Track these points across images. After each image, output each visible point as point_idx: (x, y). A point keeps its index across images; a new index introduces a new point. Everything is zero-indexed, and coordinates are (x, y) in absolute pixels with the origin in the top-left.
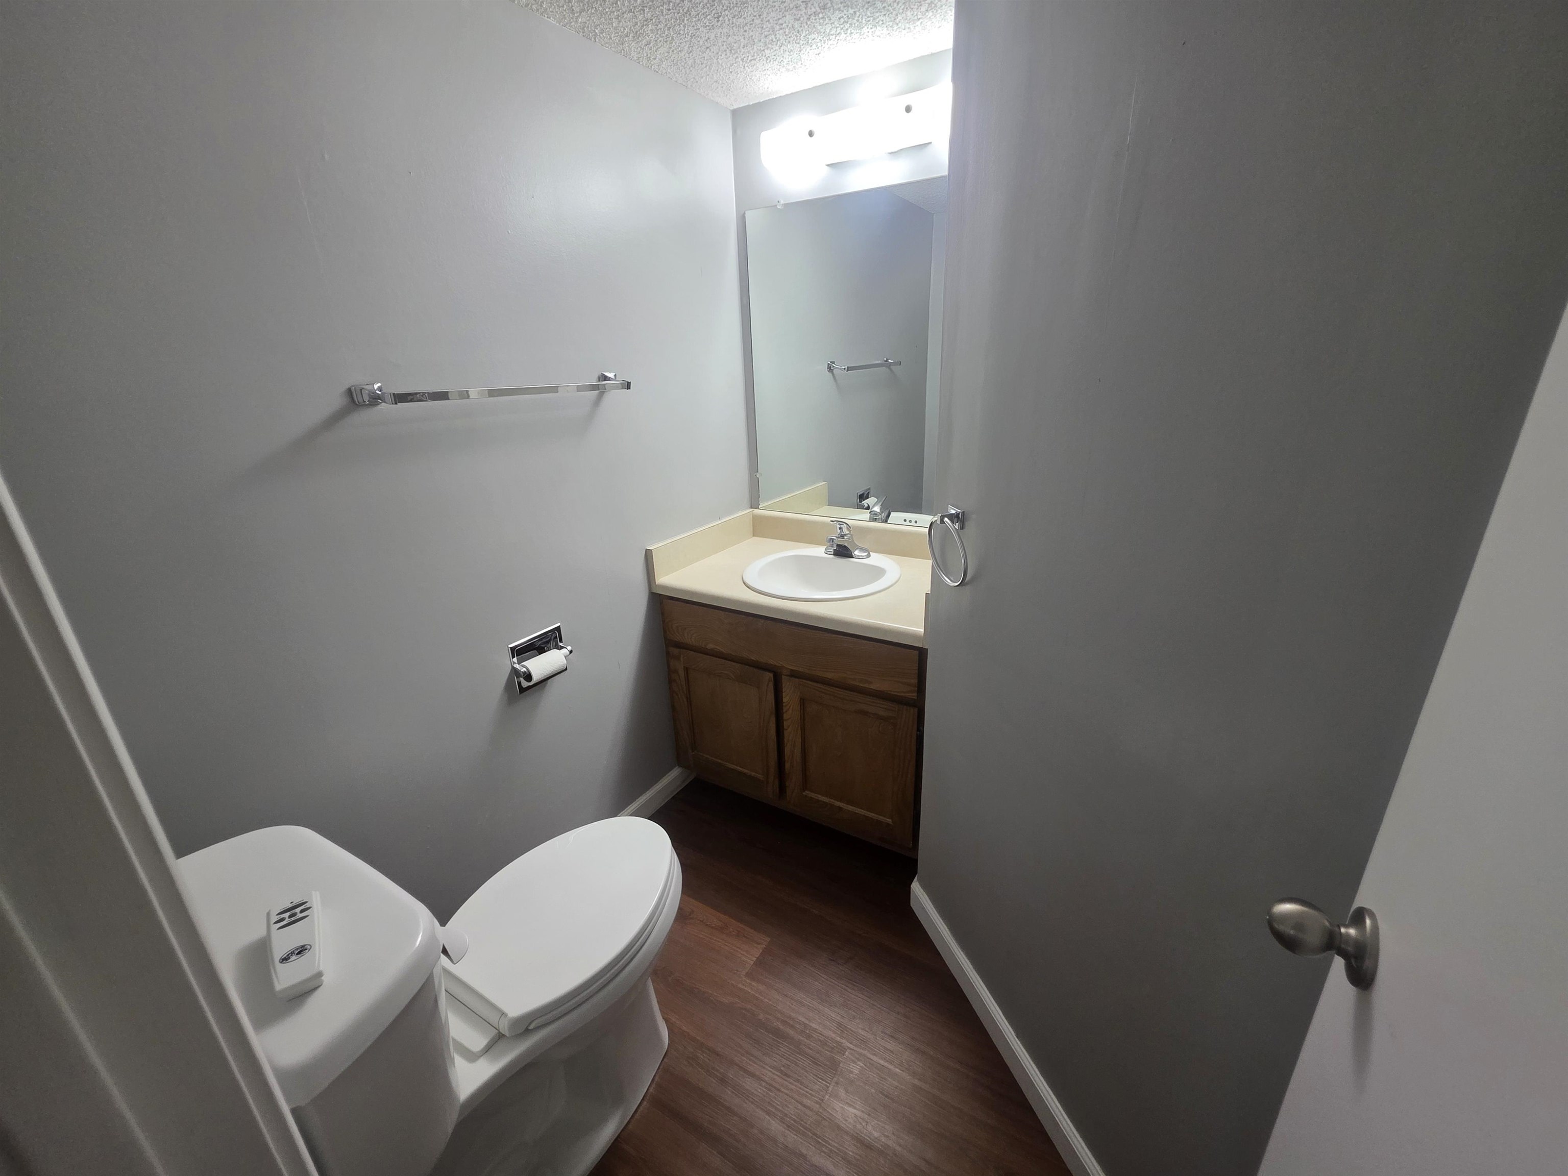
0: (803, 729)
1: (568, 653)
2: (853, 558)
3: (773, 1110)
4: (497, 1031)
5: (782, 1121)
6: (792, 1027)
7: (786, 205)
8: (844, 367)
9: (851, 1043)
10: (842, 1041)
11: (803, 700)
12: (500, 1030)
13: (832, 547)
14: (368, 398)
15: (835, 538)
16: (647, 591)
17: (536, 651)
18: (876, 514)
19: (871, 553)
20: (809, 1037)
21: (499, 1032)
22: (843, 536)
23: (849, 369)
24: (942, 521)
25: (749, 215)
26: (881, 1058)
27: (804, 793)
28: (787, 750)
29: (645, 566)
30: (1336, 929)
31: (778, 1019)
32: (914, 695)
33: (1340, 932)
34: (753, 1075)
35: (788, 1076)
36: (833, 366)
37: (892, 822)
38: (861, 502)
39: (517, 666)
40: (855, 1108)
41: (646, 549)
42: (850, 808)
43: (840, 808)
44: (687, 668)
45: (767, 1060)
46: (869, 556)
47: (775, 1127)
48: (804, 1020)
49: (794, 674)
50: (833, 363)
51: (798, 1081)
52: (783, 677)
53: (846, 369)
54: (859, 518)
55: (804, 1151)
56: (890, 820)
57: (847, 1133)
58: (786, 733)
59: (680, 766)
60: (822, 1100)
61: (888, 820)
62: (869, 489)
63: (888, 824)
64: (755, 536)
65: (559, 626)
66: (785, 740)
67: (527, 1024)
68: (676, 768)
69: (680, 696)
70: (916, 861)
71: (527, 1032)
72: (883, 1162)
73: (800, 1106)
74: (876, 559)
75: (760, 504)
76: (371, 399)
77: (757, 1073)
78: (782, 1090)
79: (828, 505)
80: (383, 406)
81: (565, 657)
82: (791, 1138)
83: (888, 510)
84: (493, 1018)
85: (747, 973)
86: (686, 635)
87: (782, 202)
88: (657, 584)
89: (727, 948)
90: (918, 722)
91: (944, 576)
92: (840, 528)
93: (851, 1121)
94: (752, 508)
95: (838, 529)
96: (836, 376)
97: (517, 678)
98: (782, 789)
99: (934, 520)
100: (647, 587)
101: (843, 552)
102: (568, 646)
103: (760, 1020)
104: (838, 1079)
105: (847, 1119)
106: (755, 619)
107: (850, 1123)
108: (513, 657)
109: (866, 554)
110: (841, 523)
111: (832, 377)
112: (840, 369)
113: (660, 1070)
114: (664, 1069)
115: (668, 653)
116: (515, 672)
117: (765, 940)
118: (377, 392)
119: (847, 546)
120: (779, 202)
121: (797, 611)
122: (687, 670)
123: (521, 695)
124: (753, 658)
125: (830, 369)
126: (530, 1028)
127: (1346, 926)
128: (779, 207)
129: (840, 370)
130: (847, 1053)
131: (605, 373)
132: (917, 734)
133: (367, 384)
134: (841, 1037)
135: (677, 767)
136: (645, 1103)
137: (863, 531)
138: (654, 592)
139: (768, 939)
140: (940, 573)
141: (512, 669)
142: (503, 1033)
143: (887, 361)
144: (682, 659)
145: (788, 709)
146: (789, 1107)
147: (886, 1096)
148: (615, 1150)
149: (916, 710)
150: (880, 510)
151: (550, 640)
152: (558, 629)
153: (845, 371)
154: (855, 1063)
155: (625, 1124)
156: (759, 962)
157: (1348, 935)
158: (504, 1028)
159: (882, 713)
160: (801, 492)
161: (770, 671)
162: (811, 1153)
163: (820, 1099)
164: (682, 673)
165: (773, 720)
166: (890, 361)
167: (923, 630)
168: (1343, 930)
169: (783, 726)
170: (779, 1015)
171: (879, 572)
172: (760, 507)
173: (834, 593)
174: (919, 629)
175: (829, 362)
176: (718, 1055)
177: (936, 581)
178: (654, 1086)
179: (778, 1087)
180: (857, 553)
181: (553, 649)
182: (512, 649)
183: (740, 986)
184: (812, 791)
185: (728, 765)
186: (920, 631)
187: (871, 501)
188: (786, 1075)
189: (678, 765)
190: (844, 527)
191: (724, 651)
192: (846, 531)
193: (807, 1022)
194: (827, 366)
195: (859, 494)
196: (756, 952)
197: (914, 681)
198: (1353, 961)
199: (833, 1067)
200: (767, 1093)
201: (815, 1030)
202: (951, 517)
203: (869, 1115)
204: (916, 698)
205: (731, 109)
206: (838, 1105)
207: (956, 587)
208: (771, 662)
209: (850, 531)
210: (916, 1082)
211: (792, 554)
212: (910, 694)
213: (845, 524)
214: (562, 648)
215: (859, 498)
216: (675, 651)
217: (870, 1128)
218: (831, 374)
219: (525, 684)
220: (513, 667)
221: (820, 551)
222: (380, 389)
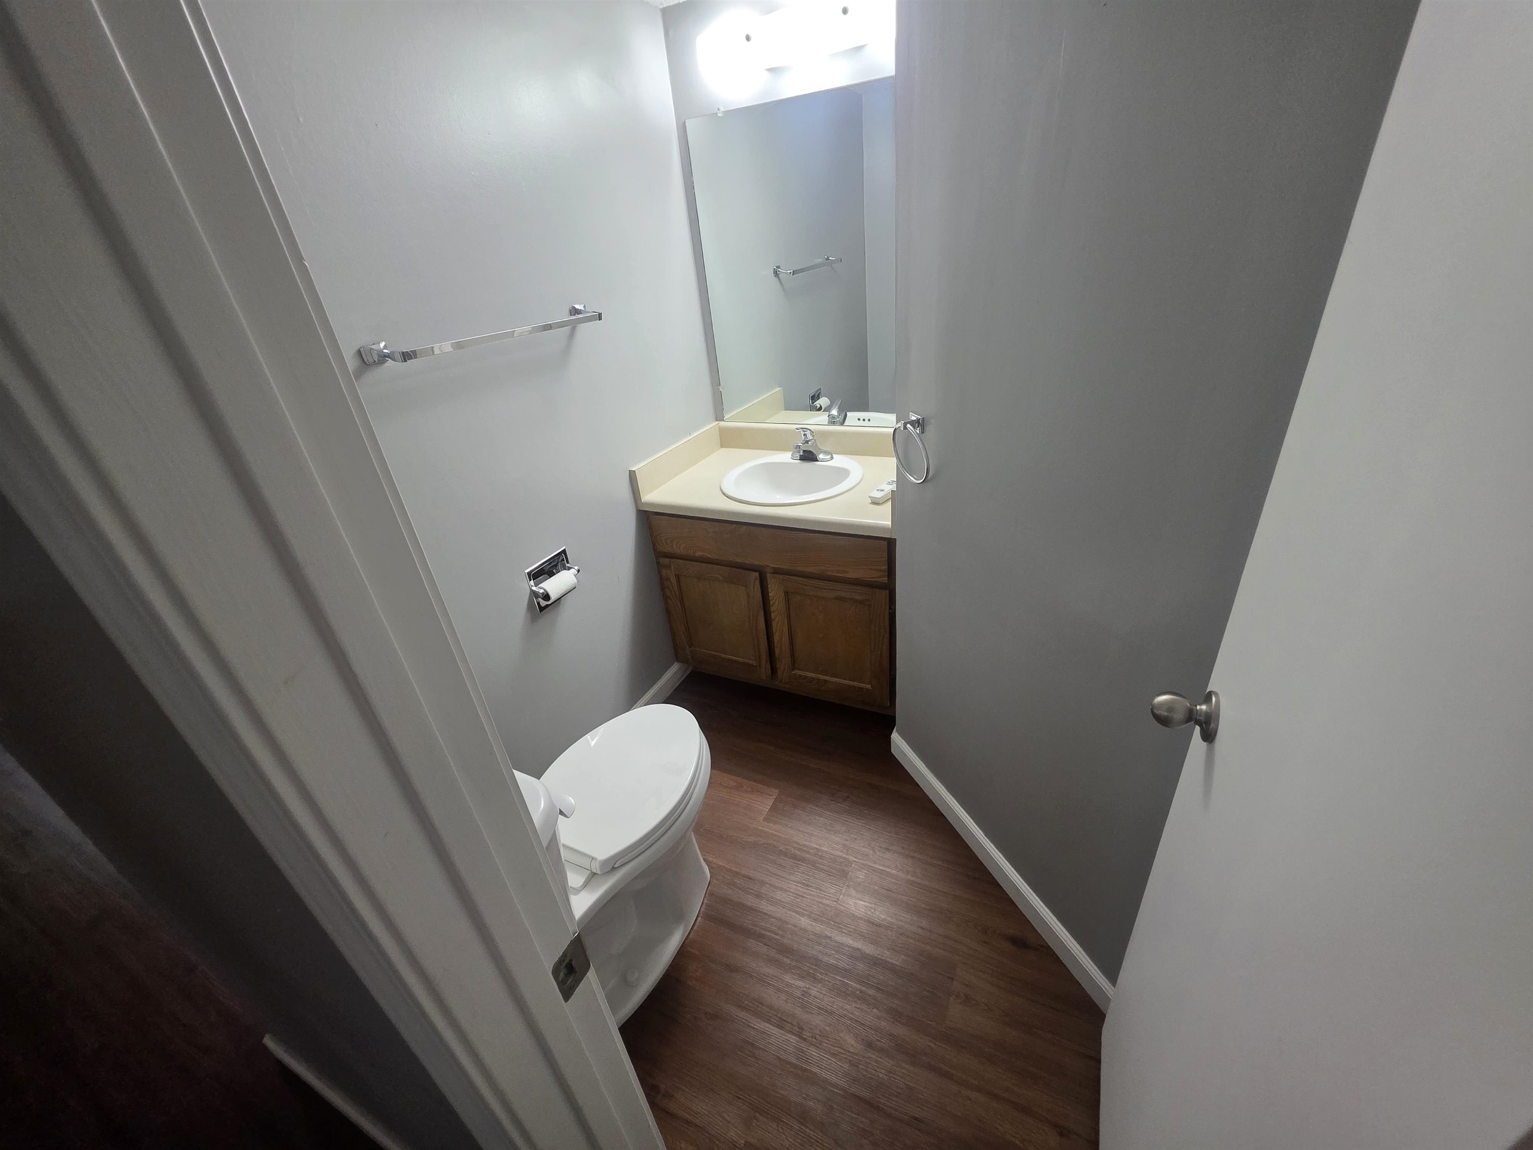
0: (789, 617)
1: (577, 572)
2: (818, 461)
3: (801, 911)
4: (589, 872)
5: (809, 917)
6: (808, 852)
7: (728, 113)
8: (789, 271)
9: (855, 858)
10: (847, 857)
11: (787, 593)
12: (593, 871)
13: (799, 453)
14: (377, 357)
15: (801, 444)
16: (635, 508)
17: (546, 575)
18: (834, 418)
19: (833, 455)
20: (821, 857)
21: (592, 872)
22: (807, 442)
23: (794, 273)
24: (905, 428)
25: (689, 124)
26: (880, 865)
27: (793, 672)
28: (776, 638)
29: (630, 486)
30: (1194, 708)
31: (795, 848)
32: (885, 579)
33: (1197, 709)
34: (781, 889)
35: (811, 886)
36: (779, 271)
37: (872, 687)
38: (813, 403)
39: (534, 588)
40: (865, 901)
41: (630, 471)
42: (834, 679)
43: (826, 681)
44: (678, 575)
45: (792, 878)
46: (832, 458)
47: (804, 922)
48: (816, 846)
49: (776, 571)
50: (778, 267)
51: (817, 888)
52: (768, 575)
53: (792, 273)
54: (817, 421)
55: (829, 934)
56: (870, 686)
57: (860, 918)
58: (774, 624)
59: (679, 662)
60: (838, 899)
61: (868, 686)
62: (820, 389)
63: (868, 690)
64: (723, 447)
65: (565, 549)
66: (773, 629)
67: (613, 864)
68: (675, 664)
69: (673, 601)
70: (894, 717)
71: (614, 869)
72: (890, 933)
73: (821, 906)
74: (840, 461)
75: (724, 417)
76: (380, 358)
77: (784, 887)
78: (805, 896)
79: (785, 410)
80: (390, 362)
81: (575, 576)
82: (818, 928)
83: (844, 410)
84: (585, 863)
85: (764, 818)
86: (675, 547)
87: (722, 109)
88: (642, 501)
89: (745, 802)
90: (889, 602)
91: (909, 475)
92: (804, 435)
93: (863, 910)
94: (717, 421)
95: (803, 435)
96: (783, 282)
97: (536, 599)
98: (774, 670)
99: (897, 426)
100: (634, 506)
101: (808, 457)
102: (575, 566)
103: (781, 850)
104: (848, 883)
105: (859, 909)
106: (738, 526)
107: (862, 911)
108: (530, 580)
109: (829, 457)
110: (805, 430)
111: (778, 282)
112: (786, 273)
113: (707, 895)
114: (710, 894)
115: (658, 563)
116: (535, 594)
117: (775, 792)
118: (385, 351)
119: (812, 450)
120: (719, 109)
121: (777, 515)
122: (678, 577)
123: (542, 613)
124: (739, 561)
125: (776, 273)
126: (615, 866)
127: (1200, 705)
128: (719, 115)
129: (786, 275)
130: (853, 865)
131: (575, 306)
132: (889, 612)
133: (374, 344)
134: (848, 854)
135: (676, 662)
136: (699, 919)
137: (825, 435)
138: (641, 509)
139: (777, 791)
140: (904, 472)
141: (530, 593)
142: (595, 872)
143: (828, 259)
144: (672, 567)
145: (774, 603)
146: (813, 907)
147: (888, 890)
148: (682, 953)
149: (888, 591)
150: (838, 413)
151: (558, 562)
152: (564, 551)
153: (791, 275)
154: (860, 871)
155: (686, 937)
156: (773, 808)
157: (1201, 709)
158: (596, 868)
159: (858, 597)
160: (759, 400)
161: (755, 571)
162: (834, 935)
163: (837, 899)
164: (673, 579)
165: (762, 613)
166: (830, 258)
167: (890, 523)
168: (1198, 707)
169: (771, 617)
170: (795, 845)
171: (843, 473)
172: (725, 419)
173: (805, 496)
174: (888, 523)
175: (775, 267)
176: (750, 879)
177: (901, 480)
178: (704, 906)
179: (801, 894)
180: (821, 456)
181: (562, 570)
182: (529, 574)
183: (760, 828)
184: (799, 669)
185: (723, 656)
186: (888, 524)
187: (823, 401)
188: (807, 885)
189: (677, 662)
190: (808, 433)
191: (711, 557)
192: (810, 437)
193: (818, 847)
194: (773, 271)
195: (811, 396)
196: (770, 802)
197: (885, 567)
198: (1204, 725)
199: (843, 874)
200: (795, 900)
201: (826, 852)
202: (912, 423)
203: (876, 904)
204: (887, 582)
205: (661, 7)
206: (851, 902)
207: (920, 484)
208: (757, 563)
209: (813, 436)
210: (910, 877)
211: (762, 462)
212: (881, 579)
213: (808, 431)
214: (569, 568)
215: (812, 400)
216: (666, 561)
217: (878, 913)
218: (777, 280)
219: (543, 603)
220: (531, 590)
221: (786, 457)
222: (385, 347)
